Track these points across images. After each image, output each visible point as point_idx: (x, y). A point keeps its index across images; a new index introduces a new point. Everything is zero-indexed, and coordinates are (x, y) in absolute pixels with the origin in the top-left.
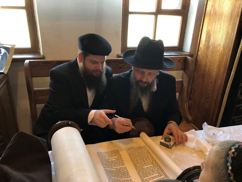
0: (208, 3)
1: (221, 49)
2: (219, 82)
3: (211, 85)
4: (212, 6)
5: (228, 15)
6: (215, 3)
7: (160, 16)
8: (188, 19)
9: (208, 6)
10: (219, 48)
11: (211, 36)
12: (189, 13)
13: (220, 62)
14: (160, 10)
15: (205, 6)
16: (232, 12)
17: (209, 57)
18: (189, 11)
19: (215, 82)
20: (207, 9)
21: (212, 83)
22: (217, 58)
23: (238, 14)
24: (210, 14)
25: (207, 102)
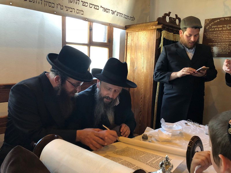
0: (128, 38)
1: (145, 71)
2: (148, 96)
3: (141, 100)
4: (132, 40)
5: (145, 45)
6: (134, 37)
7: (92, 47)
8: (113, 50)
9: (128, 40)
10: (143, 70)
11: (134, 62)
12: (113, 46)
13: (146, 81)
14: (92, 42)
15: (126, 41)
16: (148, 43)
17: (136, 78)
18: (113, 44)
19: (145, 97)
20: (128, 42)
21: (141, 98)
22: (142, 78)
23: (154, 44)
24: (131, 46)
25: (141, 115)
